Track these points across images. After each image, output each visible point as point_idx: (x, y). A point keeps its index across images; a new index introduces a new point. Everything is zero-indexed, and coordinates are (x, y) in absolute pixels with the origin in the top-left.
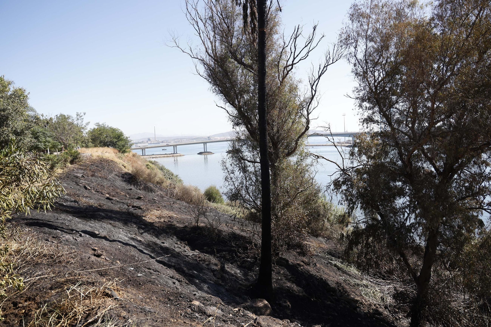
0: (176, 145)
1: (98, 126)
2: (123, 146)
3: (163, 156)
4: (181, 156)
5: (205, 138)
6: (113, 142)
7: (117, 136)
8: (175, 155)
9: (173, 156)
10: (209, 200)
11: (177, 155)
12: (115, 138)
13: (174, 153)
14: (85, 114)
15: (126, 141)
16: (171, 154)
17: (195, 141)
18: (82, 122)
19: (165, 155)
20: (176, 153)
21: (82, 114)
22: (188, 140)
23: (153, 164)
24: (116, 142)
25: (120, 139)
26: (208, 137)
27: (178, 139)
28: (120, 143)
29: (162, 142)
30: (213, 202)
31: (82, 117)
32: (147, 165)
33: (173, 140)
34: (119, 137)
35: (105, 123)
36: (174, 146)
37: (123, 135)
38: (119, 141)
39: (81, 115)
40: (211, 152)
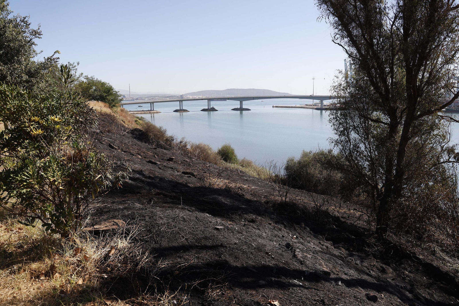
0: (153, 103)
1: (86, 79)
2: (113, 100)
3: (140, 112)
4: (158, 113)
5: (178, 97)
6: (103, 96)
7: (106, 90)
8: (152, 112)
9: (150, 113)
10: (226, 160)
11: (154, 112)
12: (105, 92)
13: (151, 110)
14: (78, 64)
15: (116, 95)
16: (148, 111)
17: (168, 99)
18: (76, 73)
19: (143, 112)
20: (153, 110)
21: (76, 64)
22: (162, 98)
23: (140, 119)
24: (106, 96)
25: (110, 93)
26: (181, 96)
27: (152, 96)
28: (110, 98)
29: (137, 99)
30: (230, 163)
31: (76, 68)
32: (136, 121)
33: (147, 97)
34: (109, 91)
35: (94, 76)
36: (151, 103)
37: (112, 90)
38: (109, 95)
39: (74, 65)
40: (187, 110)
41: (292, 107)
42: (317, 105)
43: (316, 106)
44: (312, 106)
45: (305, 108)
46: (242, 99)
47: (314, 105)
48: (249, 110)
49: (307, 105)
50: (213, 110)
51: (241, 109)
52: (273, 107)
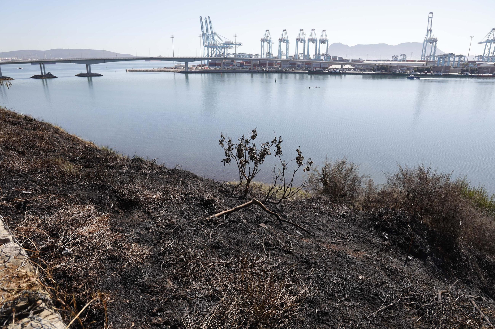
40: (10, 78)
41: (150, 71)
42: (179, 68)
43: (177, 68)
44: (173, 69)
45: (166, 71)
46: (88, 62)
47: (175, 68)
48: (99, 75)
49: (166, 68)
50: (50, 76)
51: (89, 75)
52: (126, 71)
